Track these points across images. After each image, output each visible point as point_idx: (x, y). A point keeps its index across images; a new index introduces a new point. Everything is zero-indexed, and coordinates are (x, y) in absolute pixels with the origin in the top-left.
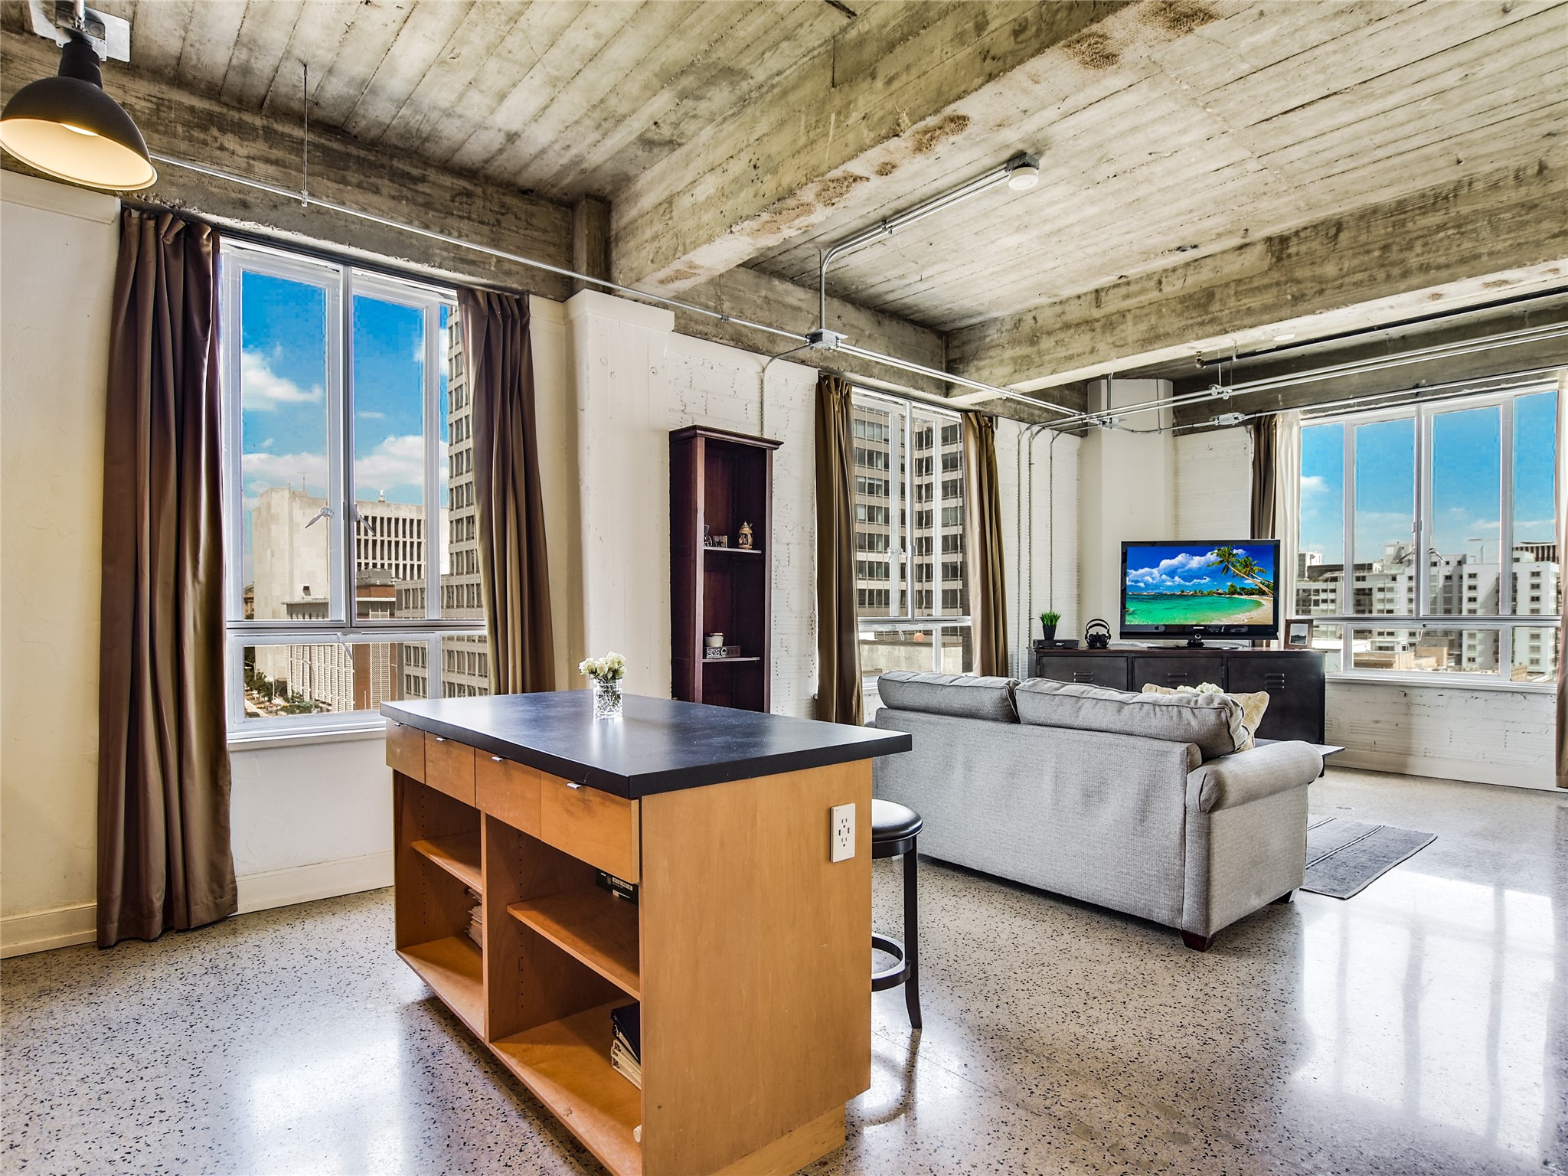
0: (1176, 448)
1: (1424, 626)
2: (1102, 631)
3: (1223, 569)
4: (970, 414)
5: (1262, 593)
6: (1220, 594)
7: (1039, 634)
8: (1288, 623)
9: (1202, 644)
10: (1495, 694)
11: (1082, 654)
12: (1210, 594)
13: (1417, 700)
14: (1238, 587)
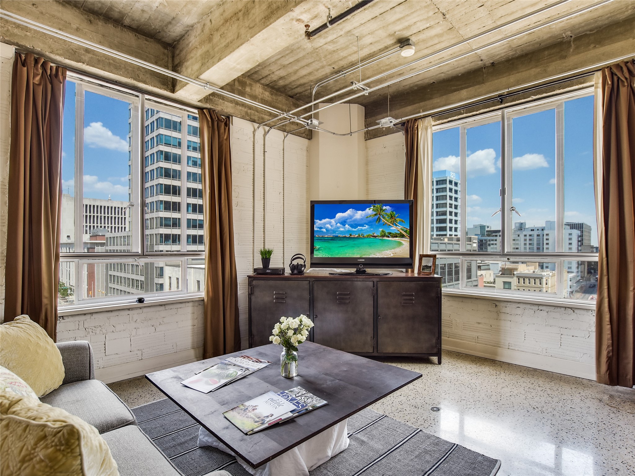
0: (367, 148)
1: (508, 259)
2: (301, 262)
3: (377, 220)
4: (204, 110)
5: (402, 236)
6: (375, 237)
7: (259, 265)
8: (421, 257)
9: (365, 271)
10: (554, 308)
11: (287, 279)
12: (369, 236)
13: (504, 310)
14: (387, 232)
